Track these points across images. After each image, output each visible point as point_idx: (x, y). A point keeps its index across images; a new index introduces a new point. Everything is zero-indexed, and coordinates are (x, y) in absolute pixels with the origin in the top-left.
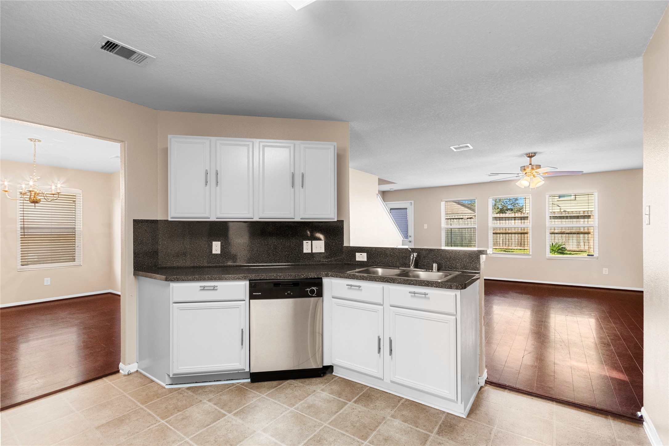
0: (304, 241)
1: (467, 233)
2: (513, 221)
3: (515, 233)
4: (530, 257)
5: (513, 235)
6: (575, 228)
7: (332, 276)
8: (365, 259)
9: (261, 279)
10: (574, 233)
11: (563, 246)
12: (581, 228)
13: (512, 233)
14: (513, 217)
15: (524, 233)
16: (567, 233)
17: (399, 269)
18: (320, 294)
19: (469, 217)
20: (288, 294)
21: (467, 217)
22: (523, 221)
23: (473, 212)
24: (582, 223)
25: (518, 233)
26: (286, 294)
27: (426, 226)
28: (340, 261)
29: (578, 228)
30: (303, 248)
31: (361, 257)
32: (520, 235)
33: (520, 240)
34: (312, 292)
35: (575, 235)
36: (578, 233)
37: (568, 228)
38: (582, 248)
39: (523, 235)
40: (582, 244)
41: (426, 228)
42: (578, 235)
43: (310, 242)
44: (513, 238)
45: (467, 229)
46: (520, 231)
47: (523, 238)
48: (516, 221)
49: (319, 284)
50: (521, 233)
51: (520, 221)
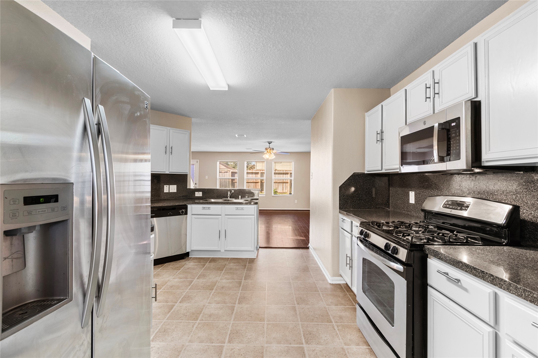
0: (165, 186)
1: (224, 182)
2: (251, 175)
3: (252, 183)
4: (265, 196)
5: (251, 184)
6: (282, 180)
7: (192, 204)
8: (201, 195)
9: (154, 206)
10: (281, 183)
11: (276, 190)
12: (284, 180)
13: (250, 183)
14: (251, 172)
15: (257, 183)
16: (278, 183)
17: (222, 199)
18: (186, 213)
19: (225, 171)
20: (170, 214)
21: (224, 171)
22: (256, 175)
23: (226, 168)
24: (285, 177)
25: (254, 183)
26: (169, 214)
27: (207, 177)
28: (185, 197)
29: (283, 180)
30: (164, 190)
31: (199, 194)
32: (254, 184)
33: (255, 186)
34: (182, 212)
35: (282, 184)
36: (283, 183)
37: (278, 180)
38: (284, 191)
39: (256, 183)
40: (285, 189)
41: (207, 178)
42: (283, 184)
43: (168, 186)
44: (251, 185)
45: (224, 180)
46: (255, 181)
47: (256, 185)
48: (253, 175)
49: (186, 207)
50: (255, 183)
51: (255, 175)
